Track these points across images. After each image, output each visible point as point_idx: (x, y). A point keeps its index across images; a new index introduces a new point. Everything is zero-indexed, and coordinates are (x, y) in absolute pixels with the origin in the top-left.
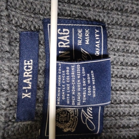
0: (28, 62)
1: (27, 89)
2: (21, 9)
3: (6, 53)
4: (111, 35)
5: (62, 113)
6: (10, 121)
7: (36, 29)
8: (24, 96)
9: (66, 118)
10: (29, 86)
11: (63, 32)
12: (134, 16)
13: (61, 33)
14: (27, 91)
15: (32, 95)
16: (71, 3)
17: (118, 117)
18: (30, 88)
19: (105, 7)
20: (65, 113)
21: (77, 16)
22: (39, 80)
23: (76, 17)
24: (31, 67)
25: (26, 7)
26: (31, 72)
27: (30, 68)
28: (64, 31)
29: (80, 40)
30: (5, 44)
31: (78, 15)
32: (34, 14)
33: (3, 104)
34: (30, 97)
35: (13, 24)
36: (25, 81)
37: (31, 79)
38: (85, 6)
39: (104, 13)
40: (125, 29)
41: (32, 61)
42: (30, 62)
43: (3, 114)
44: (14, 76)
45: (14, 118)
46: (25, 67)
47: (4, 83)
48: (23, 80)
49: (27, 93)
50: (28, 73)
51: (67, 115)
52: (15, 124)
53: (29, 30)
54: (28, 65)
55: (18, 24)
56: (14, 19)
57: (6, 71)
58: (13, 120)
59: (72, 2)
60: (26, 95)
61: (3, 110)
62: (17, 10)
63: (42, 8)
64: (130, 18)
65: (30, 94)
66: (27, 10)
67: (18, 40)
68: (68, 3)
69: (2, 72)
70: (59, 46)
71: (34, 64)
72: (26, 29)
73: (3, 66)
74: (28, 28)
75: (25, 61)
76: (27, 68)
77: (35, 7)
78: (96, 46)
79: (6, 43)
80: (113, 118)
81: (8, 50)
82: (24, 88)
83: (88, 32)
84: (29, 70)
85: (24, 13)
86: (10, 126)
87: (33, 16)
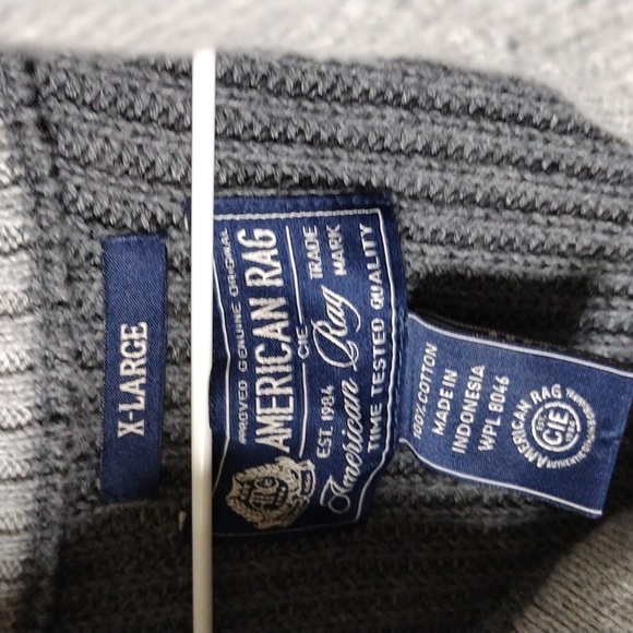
0: (134, 329)
1: (133, 411)
2: (103, 166)
3: (61, 308)
4: (407, 229)
5: (263, 482)
6: (82, 498)
7: (157, 225)
8: (123, 429)
9: (273, 498)
10: (139, 402)
11: (254, 239)
12: (484, 170)
13: (249, 244)
14: (131, 416)
15: (147, 428)
16: (275, 141)
17: (417, 476)
18: (140, 406)
19: (387, 143)
20: (274, 484)
21: (296, 180)
22: (170, 379)
23: (295, 187)
24: (144, 346)
25: (120, 157)
26: (143, 362)
27: (139, 350)
28: (257, 238)
29: (316, 262)
30: (56, 283)
31: (300, 174)
32: (150, 182)
33: (56, 457)
34: (141, 432)
35: (78, 213)
36: (124, 387)
37: (143, 381)
38: (323, 145)
39: (385, 163)
40: (452, 212)
41: (144, 325)
42: (140, 330)
43: (60, 486)
44: (86, 372)
45: (94, 489)
46: (125, 345)
47: (56, 399)
48: (118, 384)
49: (133, 422)
50: (133, 365)
51: (279, 490)
52: (98, 510)
53: (135, 228)
54: (132, 341)
55: (98, 211)
56: (80, 199)
57: (62, 361)
58: (93, 497)
59: (277, 135)
60: (131, 428)
61: (59, 476)
62: (89, 172)
63: (176, 161)
64: (469, 176)
65: (141, 423)
66: (126, 166)
67: (98, 260)
68: (263, 141)
69: (49, 364)
70: (249, 283)
71: (151, 335)
72: (125, 227)
73: (52, 348)
74: (129, 223)
75: (123, 327)
76: (131, 349)
77: (152, 156)
78: (371, 277)
79: (58, 279)
80: (403, 480)
81: (64, 299)
82: (123, 407)
83: (338, 235)
84: (137, 355)
85: (113, 180)
86: (83, 515)
87: (145, 187)
